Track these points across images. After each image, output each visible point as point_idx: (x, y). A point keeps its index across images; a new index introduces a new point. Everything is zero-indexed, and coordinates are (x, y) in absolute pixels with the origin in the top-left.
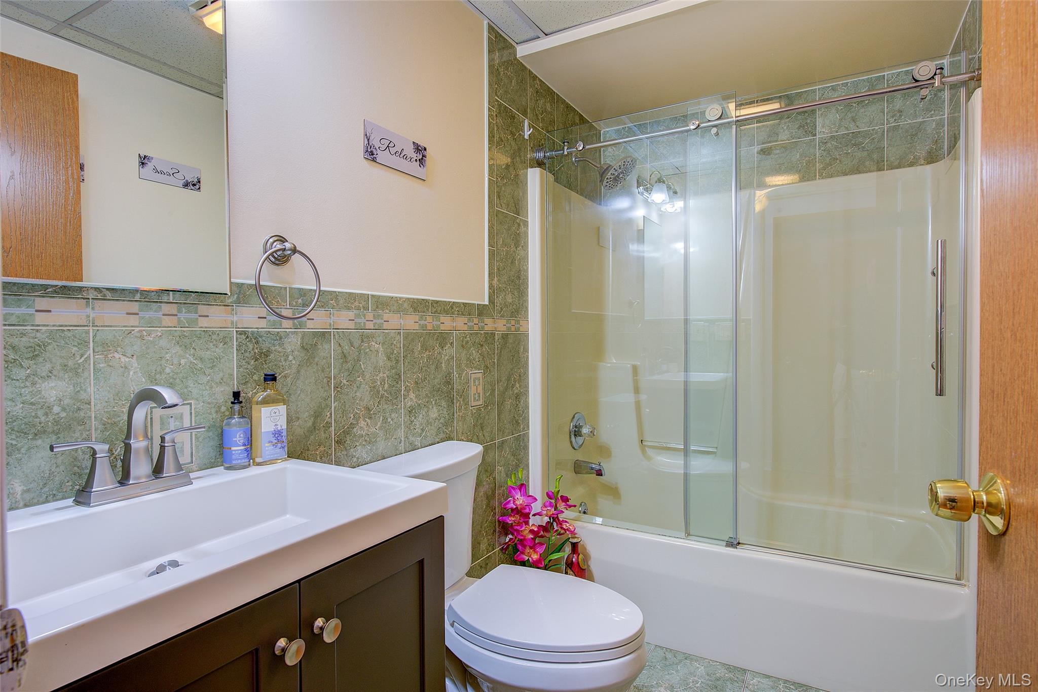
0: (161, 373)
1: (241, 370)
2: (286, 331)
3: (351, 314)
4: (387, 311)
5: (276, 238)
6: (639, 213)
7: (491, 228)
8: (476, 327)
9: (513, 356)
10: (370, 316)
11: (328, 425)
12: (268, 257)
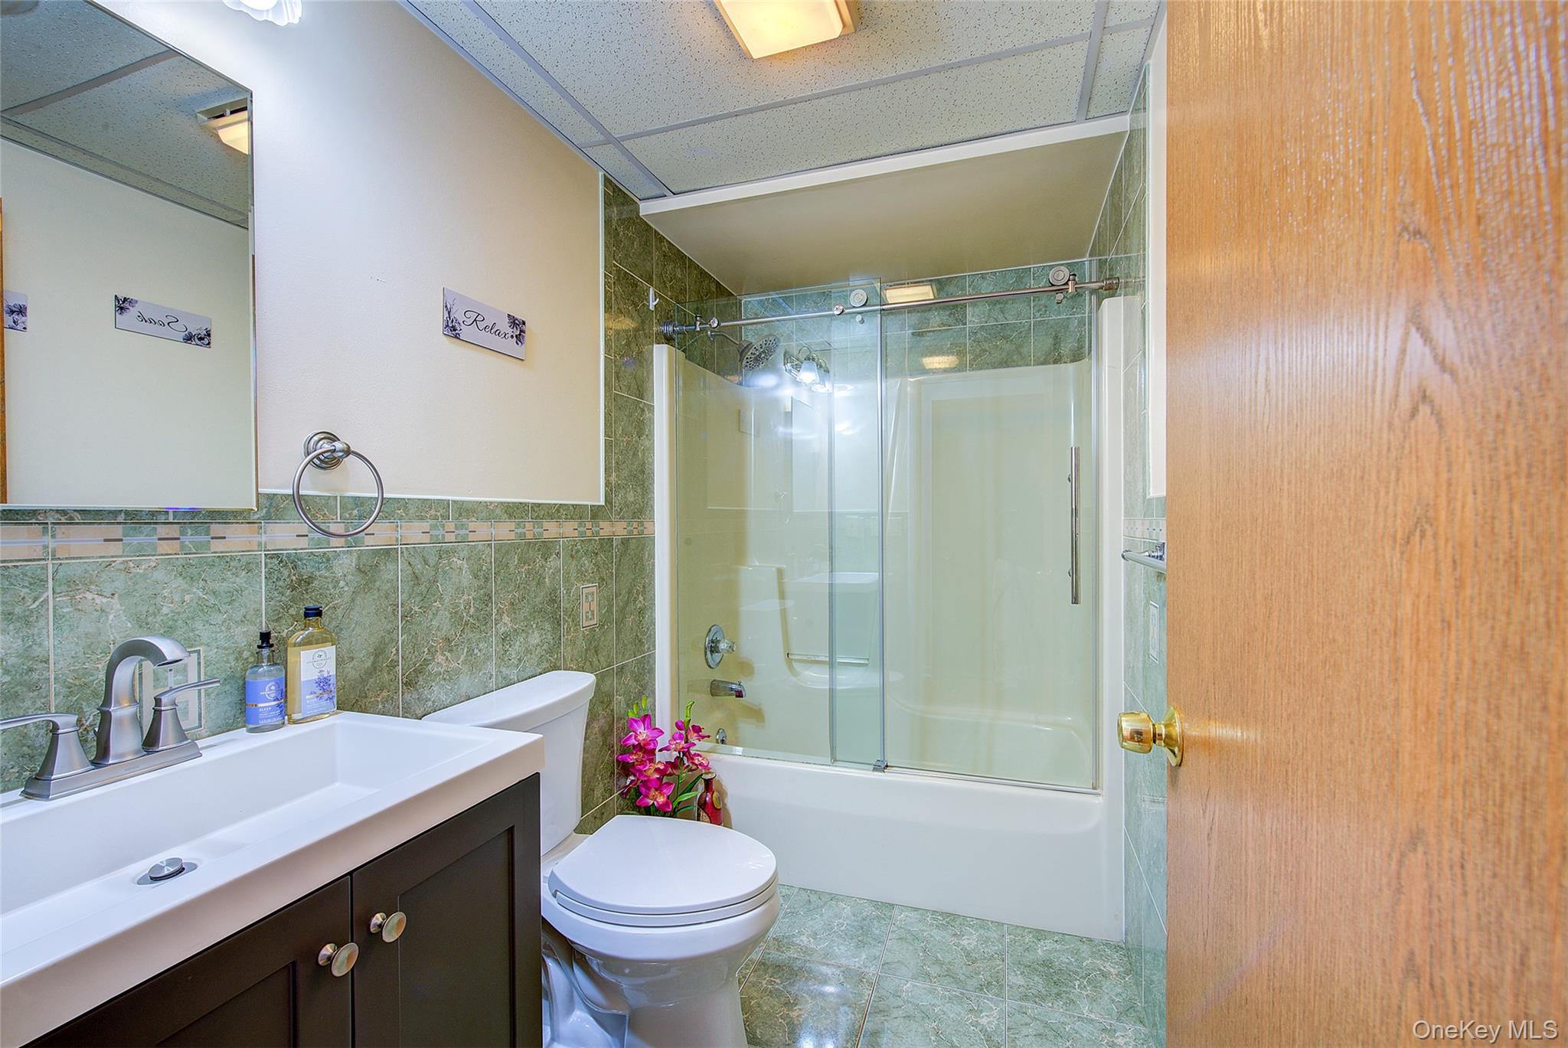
0: (155, 614)
1: (272, 603)
2: (336, 551)
3: (426, 526)
4: (474, 519)
5: (322, 436)
6: (787, 392)
7: (607, 415)
8: (589, 533)
9: (636, 564)
10: (450, 525)
11: (393, 664)
12: (312, 460)
